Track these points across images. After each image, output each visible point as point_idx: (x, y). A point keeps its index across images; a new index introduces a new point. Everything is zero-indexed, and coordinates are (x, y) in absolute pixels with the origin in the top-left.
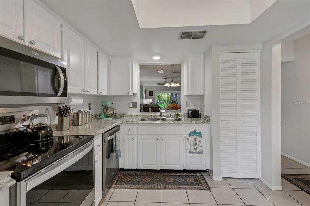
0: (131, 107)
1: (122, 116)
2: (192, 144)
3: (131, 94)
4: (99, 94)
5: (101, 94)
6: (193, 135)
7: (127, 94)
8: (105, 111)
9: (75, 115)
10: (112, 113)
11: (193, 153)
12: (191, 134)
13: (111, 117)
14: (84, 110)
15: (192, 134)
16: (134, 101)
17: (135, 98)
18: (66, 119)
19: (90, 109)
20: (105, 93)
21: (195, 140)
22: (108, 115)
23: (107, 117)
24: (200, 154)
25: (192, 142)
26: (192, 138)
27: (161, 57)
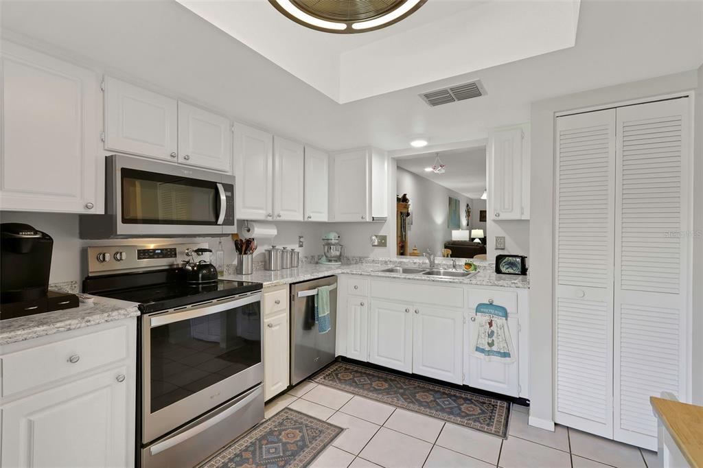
0: (376, 244)
1: (360, 260)
2: (482, 330)
3: (368, 219)
4: (306, 220)
5: (310, 220)
6: (483, 312)
7: (361, 220)
8: (326, 250)
9: (267, 253)
10: (338, 253)
11: (483, 351)
12: (480, 308)
13: (336, 261)
14: (284, 246)
15: (482, 310)
16: (382, 233)
17: (383, 228)
18: (248, 258)
19: (301, 246)
20: (323, 217)
21: (490, 324)
22: (331, 257)
23: (330, 261)
24: (503, 359)
25: (482, 326)
26: (483, 319)
27: (428, 141)
